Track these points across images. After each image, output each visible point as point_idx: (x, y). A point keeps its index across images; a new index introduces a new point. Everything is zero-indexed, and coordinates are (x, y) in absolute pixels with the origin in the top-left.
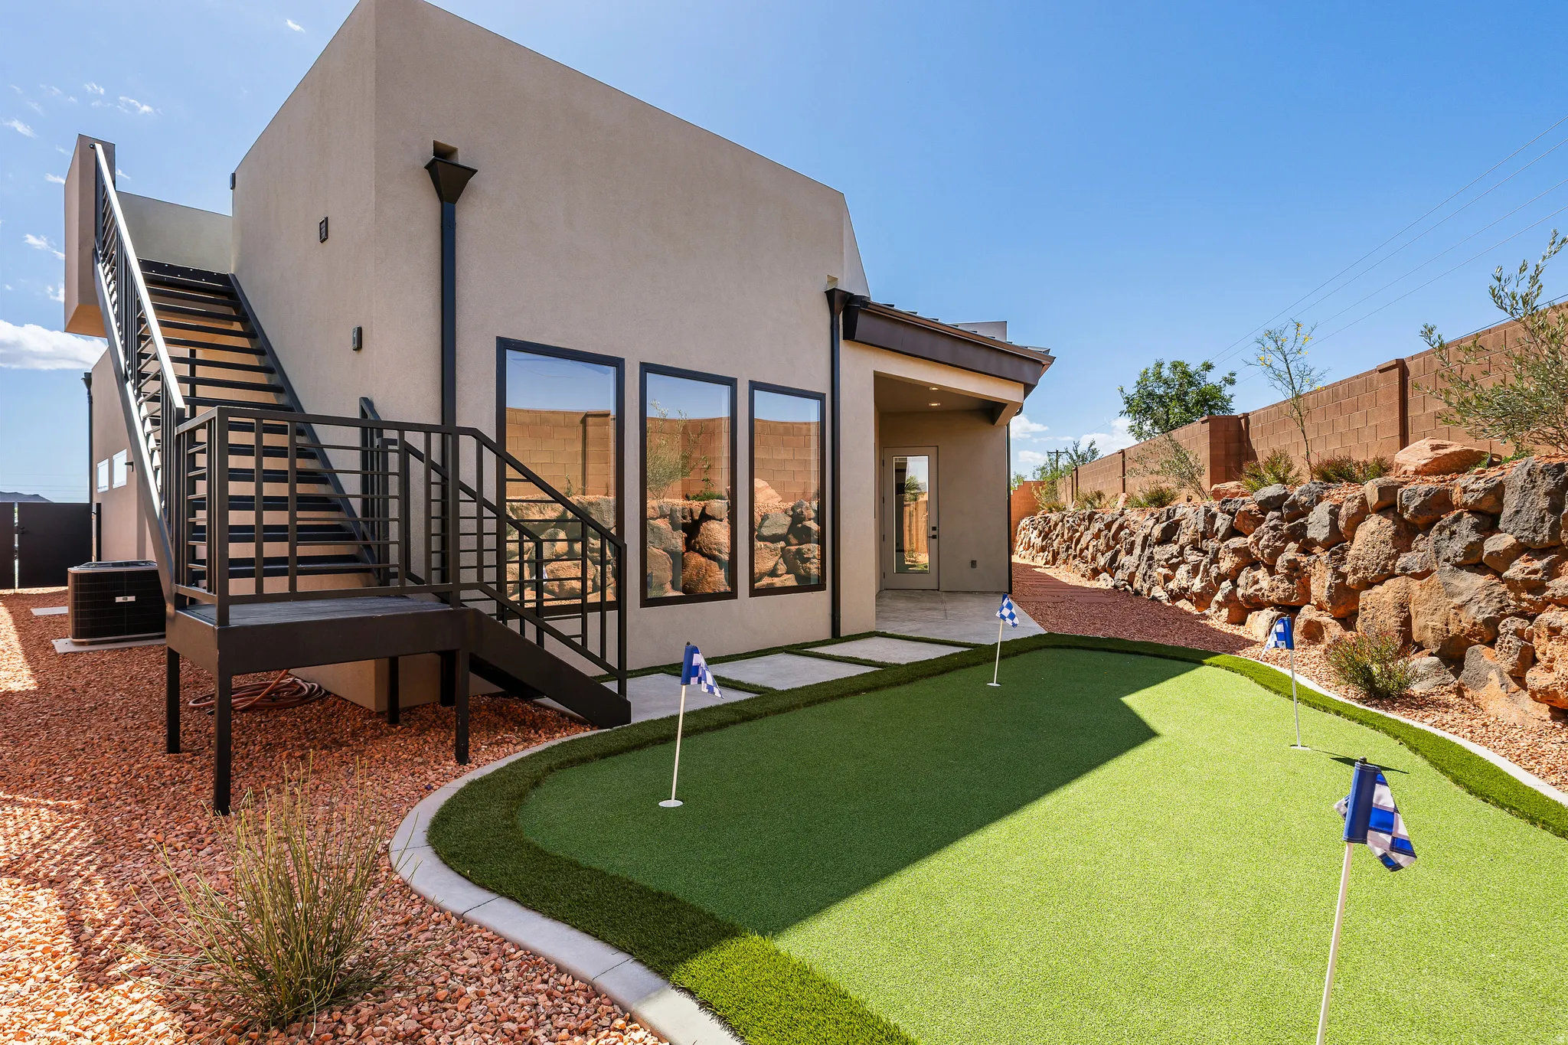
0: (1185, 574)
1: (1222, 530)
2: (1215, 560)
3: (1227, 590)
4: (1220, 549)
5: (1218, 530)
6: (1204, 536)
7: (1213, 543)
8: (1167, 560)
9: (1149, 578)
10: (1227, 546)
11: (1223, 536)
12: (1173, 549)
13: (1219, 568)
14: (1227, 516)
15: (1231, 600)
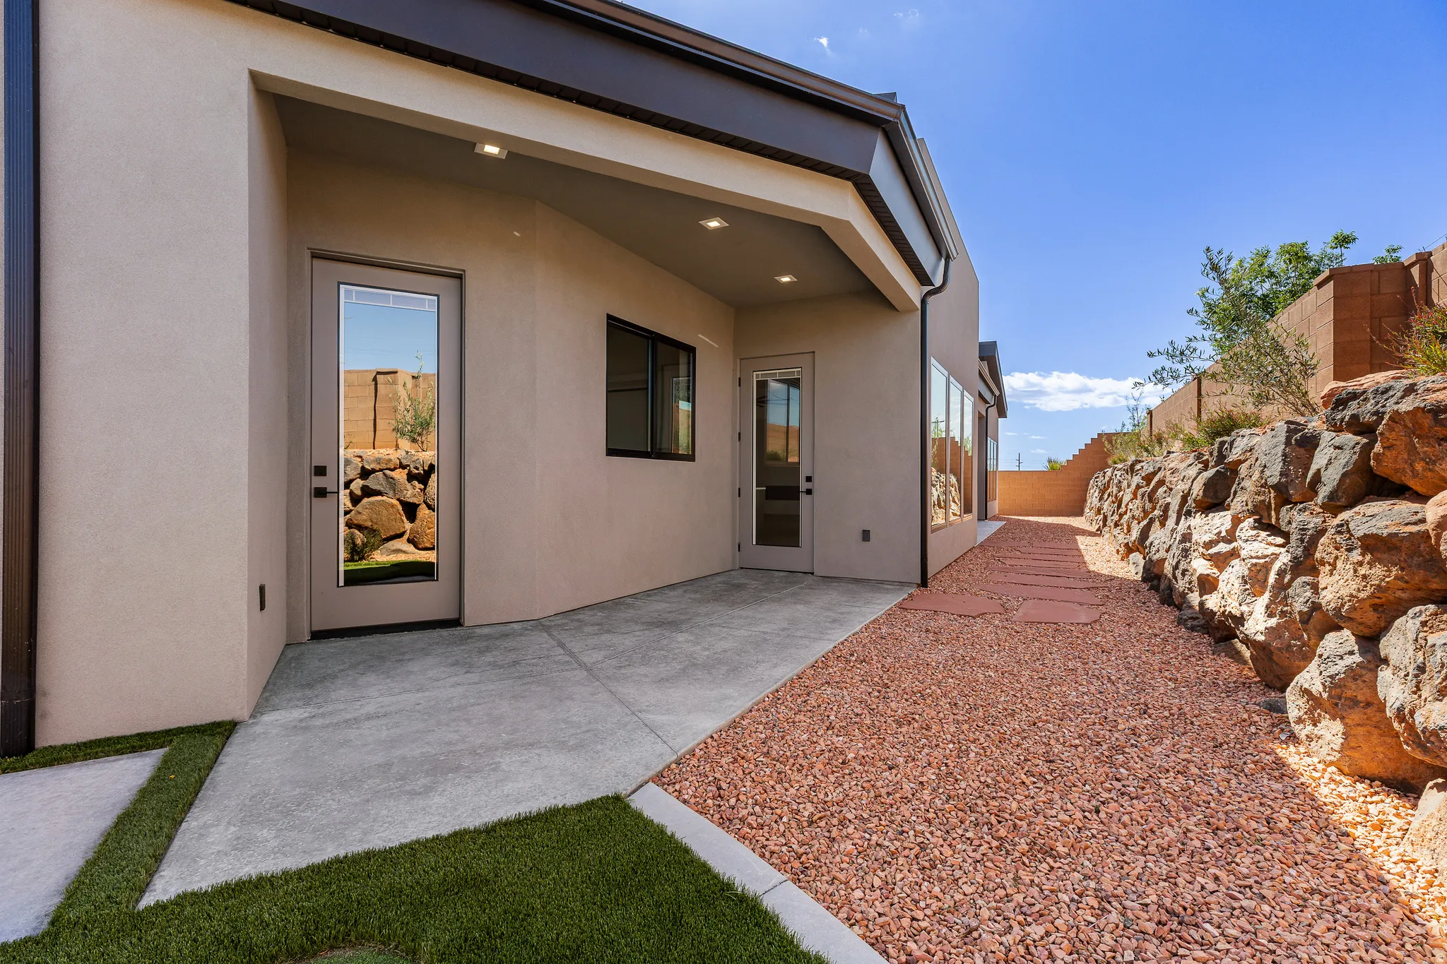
0: (1237, 583)
1: (1331, 478)
2: (1305, 565)
3: (1341, 666)
4: (1322, 532)
5: (1317, 478)
6: (1284, 496)
7: (1305, 516)
8: (1209, 545)
9: (1183, 574)
10: (1343, 528)
11: (1332, 496)
12: (1221, 521)
13: (1315, 588)
14: (1348, 438)
15: (1354, 702)
